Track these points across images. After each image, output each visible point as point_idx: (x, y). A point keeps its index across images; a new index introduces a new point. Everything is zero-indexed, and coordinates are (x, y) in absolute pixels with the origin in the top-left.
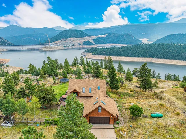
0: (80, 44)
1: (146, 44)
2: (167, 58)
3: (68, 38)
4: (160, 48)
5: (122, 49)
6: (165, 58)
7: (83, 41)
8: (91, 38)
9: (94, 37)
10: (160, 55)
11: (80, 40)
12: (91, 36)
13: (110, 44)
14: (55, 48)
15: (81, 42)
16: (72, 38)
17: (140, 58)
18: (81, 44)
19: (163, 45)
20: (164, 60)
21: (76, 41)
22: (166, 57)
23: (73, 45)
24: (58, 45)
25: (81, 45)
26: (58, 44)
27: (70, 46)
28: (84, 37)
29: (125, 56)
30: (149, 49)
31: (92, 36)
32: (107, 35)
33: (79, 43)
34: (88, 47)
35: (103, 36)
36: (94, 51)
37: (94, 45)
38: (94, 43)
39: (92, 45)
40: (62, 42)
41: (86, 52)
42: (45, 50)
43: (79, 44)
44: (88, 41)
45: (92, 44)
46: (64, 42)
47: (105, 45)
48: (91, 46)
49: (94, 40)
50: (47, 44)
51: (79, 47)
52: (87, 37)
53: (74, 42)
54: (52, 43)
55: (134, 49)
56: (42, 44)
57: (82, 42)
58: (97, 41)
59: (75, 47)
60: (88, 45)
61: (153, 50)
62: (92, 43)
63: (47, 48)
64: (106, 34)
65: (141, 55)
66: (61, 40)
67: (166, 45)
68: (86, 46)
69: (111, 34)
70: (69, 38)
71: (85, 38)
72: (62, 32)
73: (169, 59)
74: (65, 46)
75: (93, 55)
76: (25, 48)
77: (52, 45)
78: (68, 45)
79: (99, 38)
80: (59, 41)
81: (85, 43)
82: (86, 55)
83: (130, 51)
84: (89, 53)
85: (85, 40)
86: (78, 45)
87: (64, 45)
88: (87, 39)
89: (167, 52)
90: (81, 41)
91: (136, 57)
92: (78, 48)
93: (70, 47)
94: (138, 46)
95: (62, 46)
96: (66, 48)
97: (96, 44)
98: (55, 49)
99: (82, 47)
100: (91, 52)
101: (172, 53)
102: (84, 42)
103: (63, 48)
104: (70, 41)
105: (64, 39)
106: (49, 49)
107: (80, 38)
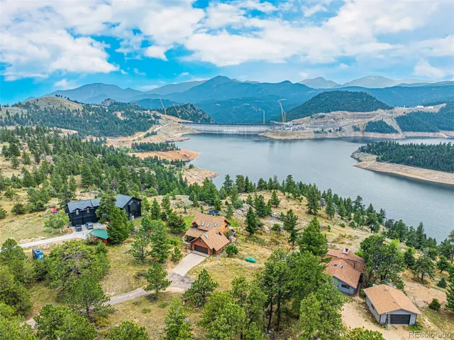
0: (356, 129)
3: (329, 112)
7: (367, 120)
8: (392, 113)
9: (401, 111)
11: (358, 118)
12: (391, 108)
13: (447, 132)
14: (293, 134)
15: (361, 122)
16: (339, 112)
18: (361, 129)
21: (347, 121)
23: (340, 130)
24: (303, 129)
25: (358, 130)
26: (303, 126)
27: (330, 131)
28: (373, 110)
31: (397, 109)
33: (354, 125)
34: (378, 137)
35: (430, 109)
37: (397, 132)
38: (396, 127)
39: (389, 133)
40: (312, 122)
41: (363, 151)
42: (272, 137)
43: (354, 127)
44: (381, 122)
45: (392, 130)
46: (319, 120)
48: (388, 135)
50: (279, 125)
51: (353, 134)
52: (380, 111)
53: (342, 123)
54: (288, 123)
56: (268, 124)
57: (363, 123)
58: (407, 123)
59: (344, 135)
60: (379, 132)
62: (391, 127)
63: (277, 133)
64: (442, 103)
66: (312, 117)
68: (372, 133)
70: (333, 113)
71: (374, 112)
72: (319, 96)
74: (317, 132)
75: (378, 160)
76: (231, 130)
77: (288, 126)
78: (326, 130)
79: (418, 113)
80: (305, 118)
81: (371, 127)
82: (360, 159)
84: (370, 155)
85: (373, 119)
86: (352, 130)
87: (316, 130)
88: (380, 115)
90: (361, 120)
92: (349, 137)
93: (329, 135)
95: (312, 130)
96: (319, 136)
97: (404, 130)
98: (293, 137)
99: (361, 135)
102: (370, 123)
103: (313, 136)
104: (332, 120)
105: (321, 114)
106: (281, 135)
107: (360, 113)
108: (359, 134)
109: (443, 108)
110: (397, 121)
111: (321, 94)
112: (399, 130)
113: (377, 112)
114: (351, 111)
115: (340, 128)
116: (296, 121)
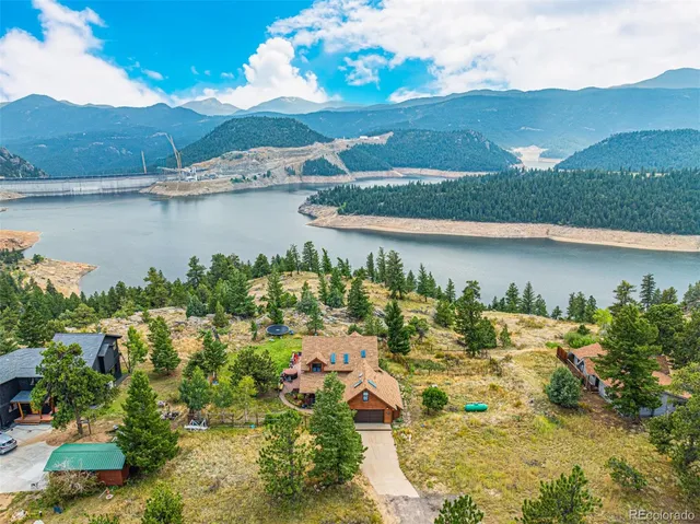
0: (290, 172)
1: (533, 173)
2: (604, 226)
3: (246, 148)
4: (580, 187)
5: (443, 190)
6: (597, 226)
7: (303, 159)
8: (333, 147)
9: (343, 144)
10: (580, 214)
11: (290, 156)
12: (331, 140)
13: (401, 169)
14: (199, 186)
15: (296, 162)
16: (262, 149)
17: (509, 225)
18: (297, 172)
19: (591, 176)
20: (593, 230)
21: (277, 161)
22: (602, 220)
23: (268, 176)
24: (213, 177)
25: (294, 174)
26: (213, 172)
27: (255, 178)
28: (307, 145)
29: (457, 220)
30: (540, 191)
31: (338, 142)
32: (391, 134)
33: (288, 166)
35: (376, 139)
36: (342, 199)
37: (344, 173)
38: (342, 167)
39: (334, 175)
40: (226, 164)
41: (314, 202)
42: (165, 193)
43: (287, 170)
44: (322, 161)
45: (337, 172)
46: (235, 162)
47: (384, 173)
48: (334, 178)
49: (343, 155)
50: (171, 173)
51: (287, 181)
52: (317, 145)
53: (269, 165)
54: (187, 169)
55: (488, 192)
56: (152, 171)
57: (298, 163)
58: (354, 159)
59: (275, 182)
60: (322, 174)
61: (556, 195)
62: (335, 167)
63: (172, 187)
64: (387, 132)
65: (514, 216)
66: (224, 158)
67: (601, 176)
68: (313, 177)
69: (405, 132)
70: (252, 150)
71: (310, 146)
72: (225, 125)
73: (613, 229)
74: (236, 181)
75: (340, 213)
76: (88, 188)
77: (189, 175)
78: (249, 176)
79: (363, 146)
80: (213, 161)
81: (313, 168)
82: (314, 214)
83: (474, 198)
84: (325, 207)
85: (310, 157)
86: (285, 174)
87: (234, 177)
88: (318, 150)
89: (605, 204)
90: (296, 158)
91: (493, 221)
92: (283, 185)
93: (255, 185)
94: (504, 181)
95: (228, 178)
96: (240, 186)
97: (352, 170)
98: (201, 192)
99: (299, 181)
100: (332, 205)
101: (622, 206)
102: (307, 162)
103: (231, 187)
104: (254, 161)
105: (235, 152)
106: (180, 190)
107: (291, 149)
108: (296, 180)
109: (390, 138)
110: (343, 160)
111: (229, 122)
112: (346, 170)
113: (314, 146)
114: (281, 146)
115: (269, 173)
116: (201, 165)
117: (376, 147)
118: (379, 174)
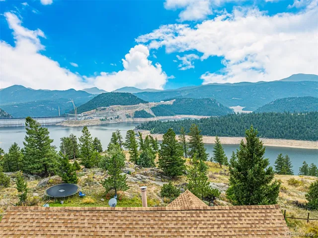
0: (128, 116)
1: (242, 114)
2: (282, 138)
3: (108, 106)
4: (267, 119)
5: (201, 122)
6: (279, 138)
7: (134, 111)
8: (148, 105)
9: (153, 104)
10: (270, 132)
11: (128, 109)
12: (147, 102)
13: (179, 115)
14: (85, 122)
15: (131, 112)
16: (115, 106)
17: (235, 138)
18: (131, 116)
19: (272, 114)
20: (277, 140)
21: (122, 111)
22: (281, 135)
23: (118, 118)
24: (92, 118)
26: (91, 116)
27: (111, 119)
29: (209, 136)
30: (248, 121)
31: (150, 103)
32: (175, 100)
33: (127, 113)
34: (143, 120)
35: (168, 102)
36: (153, 127)
37: (153, 117)
38: (153, 114)
39: (149, 117)
40: (98, 112)
41: (139, 128)
42: (68, 125)
43: (127, 115)
44: (143, 111)
46: (102, 112)
47: (172, 117)
48: (148, 119)
49: (153, 109)
50: (72, 116)
51: (127, 120)
52: (141, 104)
53: (118, 113)
54: (79, 115)
55: (223, 123)
56: (63, 116)
58: (158, 110)
59: (121, 121)
60: (144, 117)
61: (257, 123)
62: (149, 114)
63: (72, 123)
64: (173, 99)
65: (237, 133)
66: (97, 110)
67: (277, 115)
68: (139, 118)
69: (181, 99)
70: (111, 106)
71: (137, 105)
72: (99, 96)
73: (287, 139)
74: (102, 120)
75: (151, 133)
77: (80, 117)
78: (109, 118)
79: (162, 105)
80: (92, 111)
81: (138, 114)
83: (217, 125)
84: (145, 130)
85: (138, 110)
86: (126, 117)
87: (101, 118)
88: (141, 107)
89: (281, 127)
90: (131, 110)
91: (227, 136)
92: (125, 122)
93: (111, 122)
94: (230, 117)
95: (98, 118)
96: (104, 122)
97: (157, 116)
98: (85, 125)
100: (148, 129)
101: (290, 128)
102: (136, 112)
103: (100, 123)
104: (111, 111)
105: (102, 107)
106: (75, 124)
107: (129, 106)
108: (131, 120)
109: (174, 102)
110: (153, 111)
112: (155, 116)
113: (140, 105)
114: (124, 105)
115: (118, 116)
116: (86, 113)
117: (168, 106)
118: (170, 117)
